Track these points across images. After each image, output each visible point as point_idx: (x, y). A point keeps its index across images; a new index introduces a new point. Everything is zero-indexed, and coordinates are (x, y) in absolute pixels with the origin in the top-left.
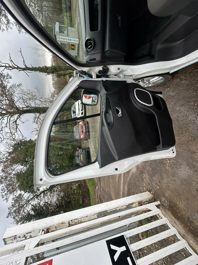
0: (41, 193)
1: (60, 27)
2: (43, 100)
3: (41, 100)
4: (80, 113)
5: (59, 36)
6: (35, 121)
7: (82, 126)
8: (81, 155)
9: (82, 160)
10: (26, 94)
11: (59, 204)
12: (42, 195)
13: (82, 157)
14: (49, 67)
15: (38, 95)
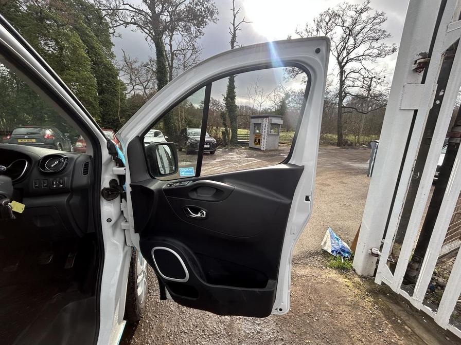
1: (277, 125)
5: (267, 122)
9: (19, 141)
14: (234, 102)
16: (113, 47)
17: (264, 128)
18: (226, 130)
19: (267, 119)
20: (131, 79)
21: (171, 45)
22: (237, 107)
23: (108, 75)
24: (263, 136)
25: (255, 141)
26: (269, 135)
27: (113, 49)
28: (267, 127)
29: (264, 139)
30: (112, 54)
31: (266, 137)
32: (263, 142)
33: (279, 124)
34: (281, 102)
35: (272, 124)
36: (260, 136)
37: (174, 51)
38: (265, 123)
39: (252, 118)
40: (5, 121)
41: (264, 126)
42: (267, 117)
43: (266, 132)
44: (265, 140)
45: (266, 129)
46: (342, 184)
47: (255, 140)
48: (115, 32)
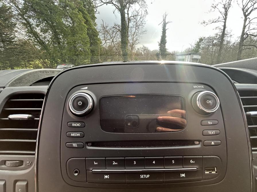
0: (26, 20)
1: (196, 59)
2: (135, 36)
3: (135, 34)
5: (189, 58)
6: (116, 25)
10: (141, 20)
11: (13, 42)
12: (24, 21)
14: (165, 46)
15: (140, 32)
16: (96, 19)
19: (190, 56)
20: (105, 37)
21: (128, 14)
23: (94, 36)
27: (96, 21)
30: (95, 23)
33: (198, 59)
34: (196, 44)
35: (193, 59)
37: (130, 17)
40: (49, 62)
41: (187, 60)
42: (189, 54)
48: (97, 11)
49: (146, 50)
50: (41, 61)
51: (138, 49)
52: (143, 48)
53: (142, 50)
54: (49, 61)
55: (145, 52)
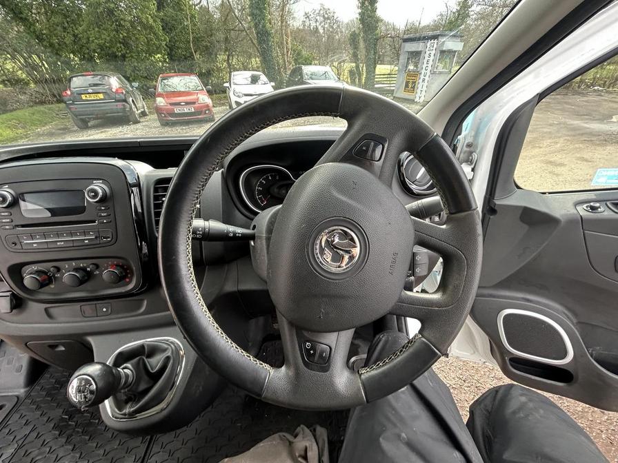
1: (451, 53)
4: (239, 96)
5: (434, 48)
7: (194, 103)
8: (101, 96)
9: (83, 97)
13: (93, 97)
17: (425, 61)
18: (357, 67)
19: (436, 41)
22: (378, 20)
24: (422, 77)
25: (407, 86)
26: (433, 73)
28: (432, 58)
29: (424, 80)
31: (427, 78)
32: (420, 88)
33: (455, 52)
35: (443, 52)
36: (415, 76)
38: (430, 50)
39: (406, 40)
40: (46, 66)
41: (427, 55)
42: (435, 37)
43: (430, 68)
44: (426, 84)
45: (431, 63)
46: (585, 163)
47: (407, 83)
49: (328, 18)
50: (20, 62)
51: (307, 16)
52: (322, 12)
53: (318, 18)
54: (44, 63)
55: (326, 26)
